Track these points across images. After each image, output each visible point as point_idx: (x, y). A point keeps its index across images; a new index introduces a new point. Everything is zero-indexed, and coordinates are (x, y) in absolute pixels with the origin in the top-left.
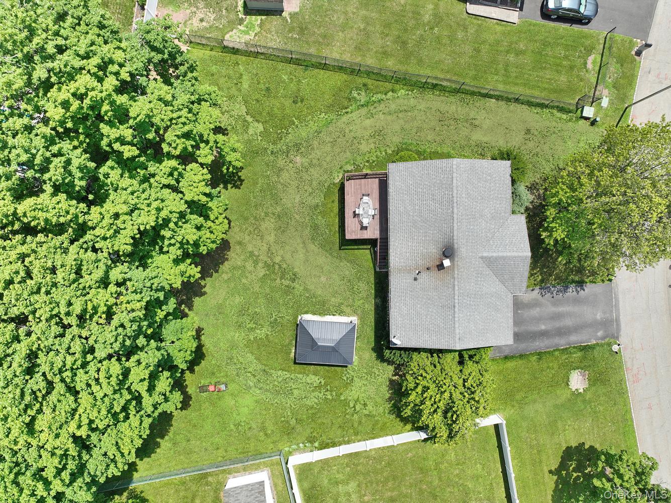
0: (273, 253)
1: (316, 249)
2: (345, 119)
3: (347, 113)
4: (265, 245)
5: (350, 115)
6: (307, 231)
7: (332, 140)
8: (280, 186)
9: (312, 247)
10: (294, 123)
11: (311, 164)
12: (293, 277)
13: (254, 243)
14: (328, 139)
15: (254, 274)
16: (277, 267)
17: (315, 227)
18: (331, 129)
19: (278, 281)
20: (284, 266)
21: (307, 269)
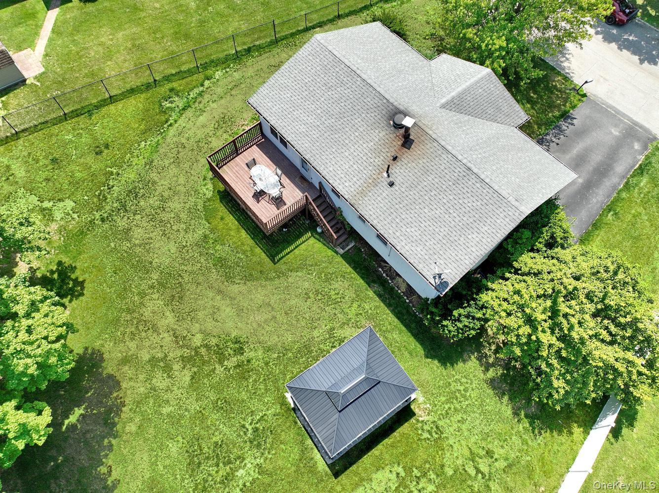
0: (184, 337)
1: (243, 288)
2: (172, 131)
3: (171, 125)
4: (166, 335)
5: (176, 125)
6: (214, 275)
7: (172, 160)
8: (138, 250)
9: (234, 289)
10: (112, 173)
11: (163, 200)
12: (237, 346)
13: (147, 344)
14: (167, 162)
15: (175, 388)
16: (203, 351)
17: (221, 262)
18: (162, 151)
19: (219, 369)
20: (214, 341)
21: (249, 322)
